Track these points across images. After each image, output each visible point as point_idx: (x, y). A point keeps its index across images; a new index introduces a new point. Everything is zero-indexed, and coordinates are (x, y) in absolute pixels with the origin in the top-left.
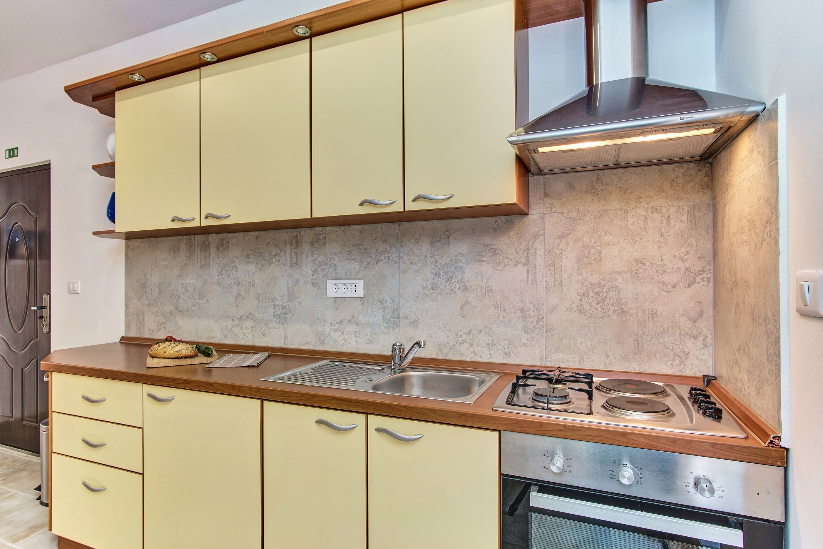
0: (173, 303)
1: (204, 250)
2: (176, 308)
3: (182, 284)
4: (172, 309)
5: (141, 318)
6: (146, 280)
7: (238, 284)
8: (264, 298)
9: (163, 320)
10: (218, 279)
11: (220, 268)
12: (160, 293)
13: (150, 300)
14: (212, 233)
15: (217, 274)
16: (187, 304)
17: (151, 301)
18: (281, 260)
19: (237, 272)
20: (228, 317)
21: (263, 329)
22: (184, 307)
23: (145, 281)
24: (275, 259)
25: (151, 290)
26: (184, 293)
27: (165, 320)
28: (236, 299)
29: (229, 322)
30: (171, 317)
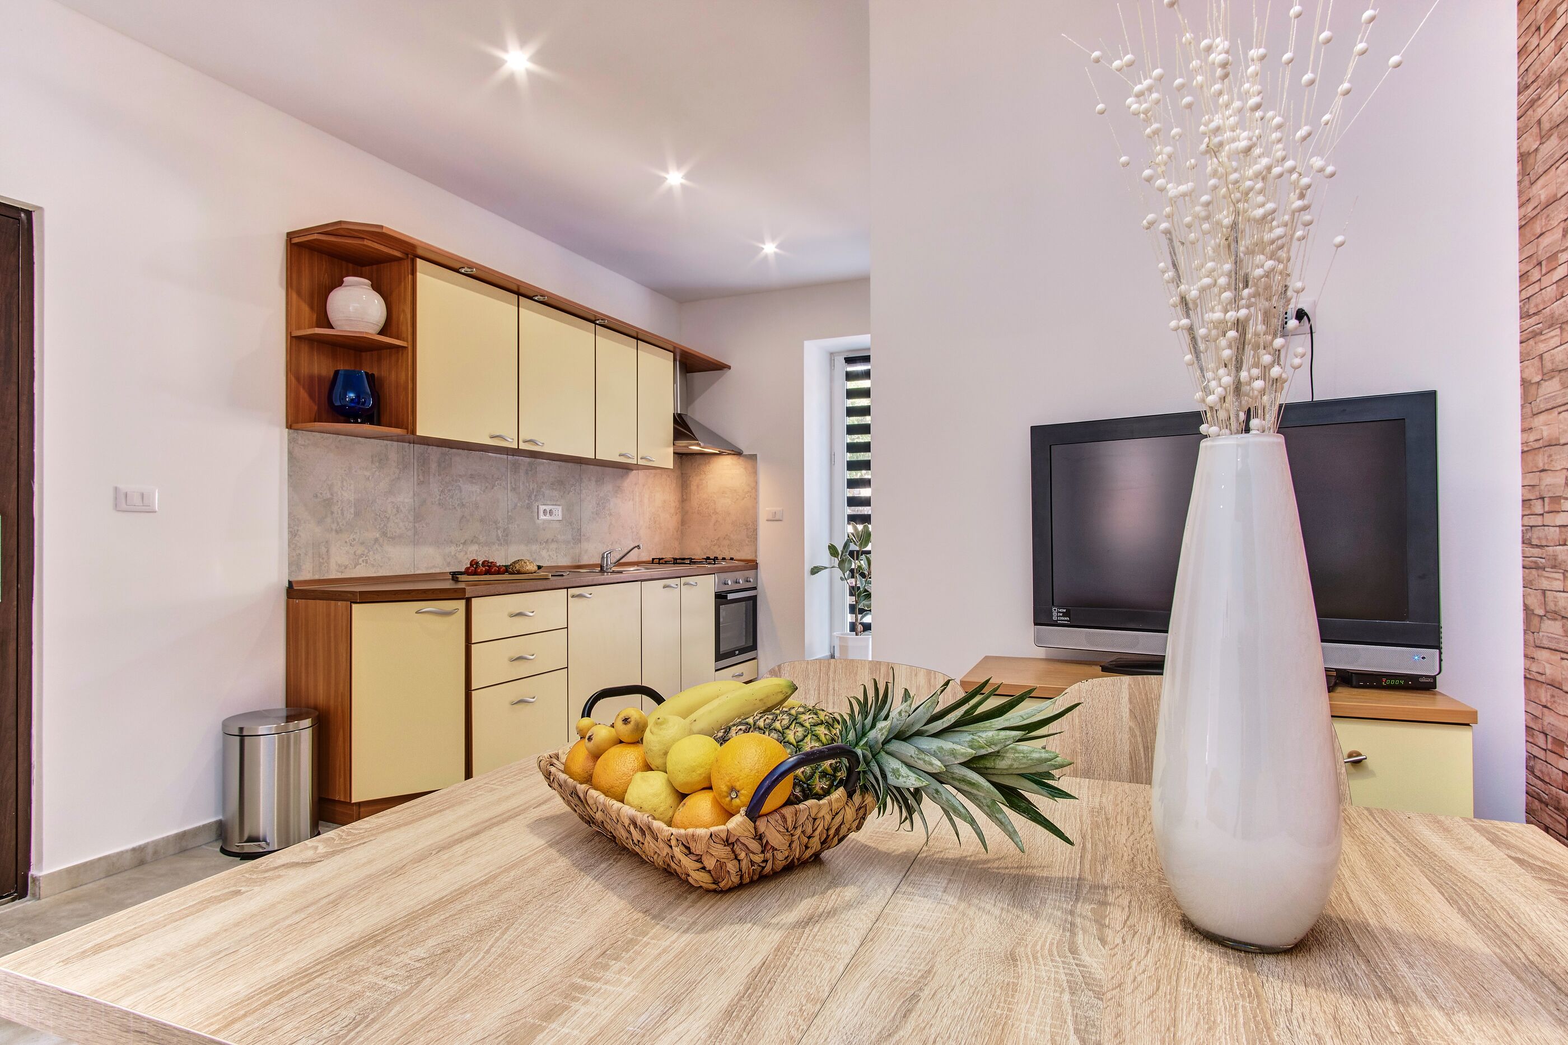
0: (379, 527)
1: (421, 463)
3: (393, 502)
5: (323, 550)
6: (332, 495)
7: (463, 505)
9: (364, 551)
10: (440, 500)
11: (442, 486)
12: (357, 514)
13: (340, 524)
14: (433, 445)
15: (439, 493)
16: (400, 529)
17: (343, 525)
19: (461, 492)
20: (451, 542)
22: (395, 532)
23: (329, 496)
26: (396, 514)
27: (366, 551)
28: (460, 522)
29: (453, 547)
30: (377, 546)
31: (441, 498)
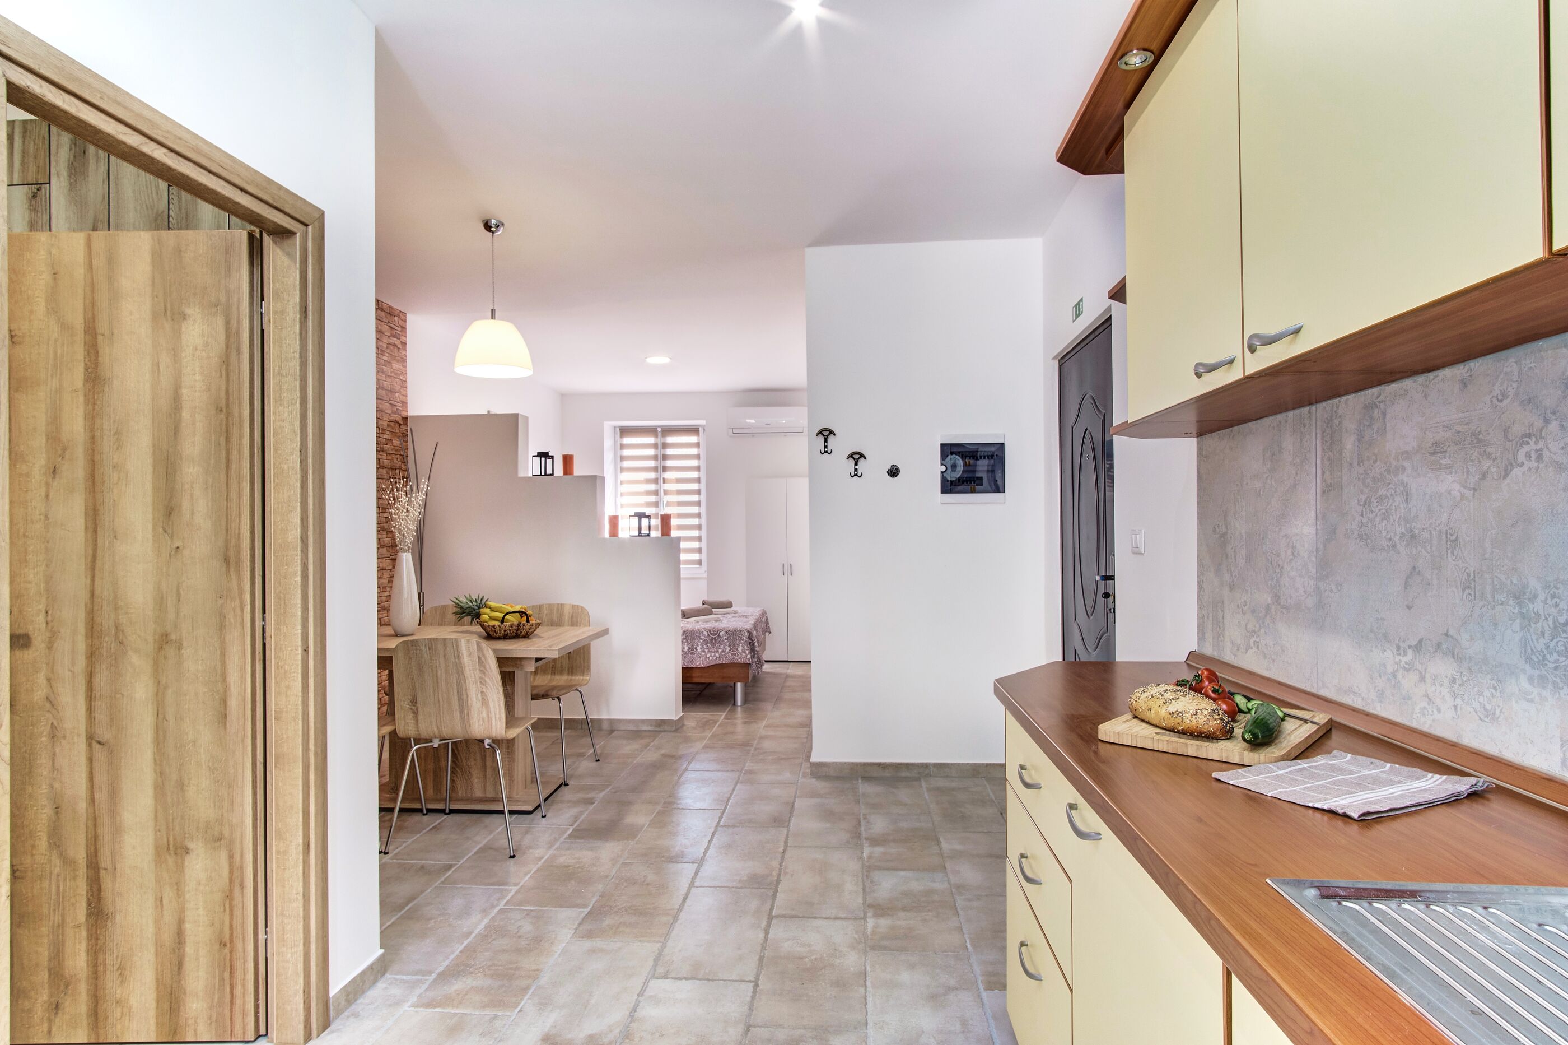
0: (1271, 585)
1: (1328, 444)
2: (1277, 598)
3: (1287, 536)
4: (1270, 602)
5: (1220, 615)
6: (1226, 527)
7: (1412, 537)
8: (1488, 588)
9: (1255, 626)
10: (1361, 525)
11: (1366, 490)
12: (1249, 559)
14: (1347, 393)
15: (1359, 509)
16: (1296, 591)
17: (1235, 576)
18: (1546, 453)
19: (1407, 501)
20: (1386, 637)
21: (1487, 693)
22: (1291, 597)
23: (1224, 530)
24: (1526, 448)
25: (1235, 551)
26: (1291, 560)
28: (1406, 585)
29: (1389, 654)
30: (1268, 620)
31: (1365, 520)
